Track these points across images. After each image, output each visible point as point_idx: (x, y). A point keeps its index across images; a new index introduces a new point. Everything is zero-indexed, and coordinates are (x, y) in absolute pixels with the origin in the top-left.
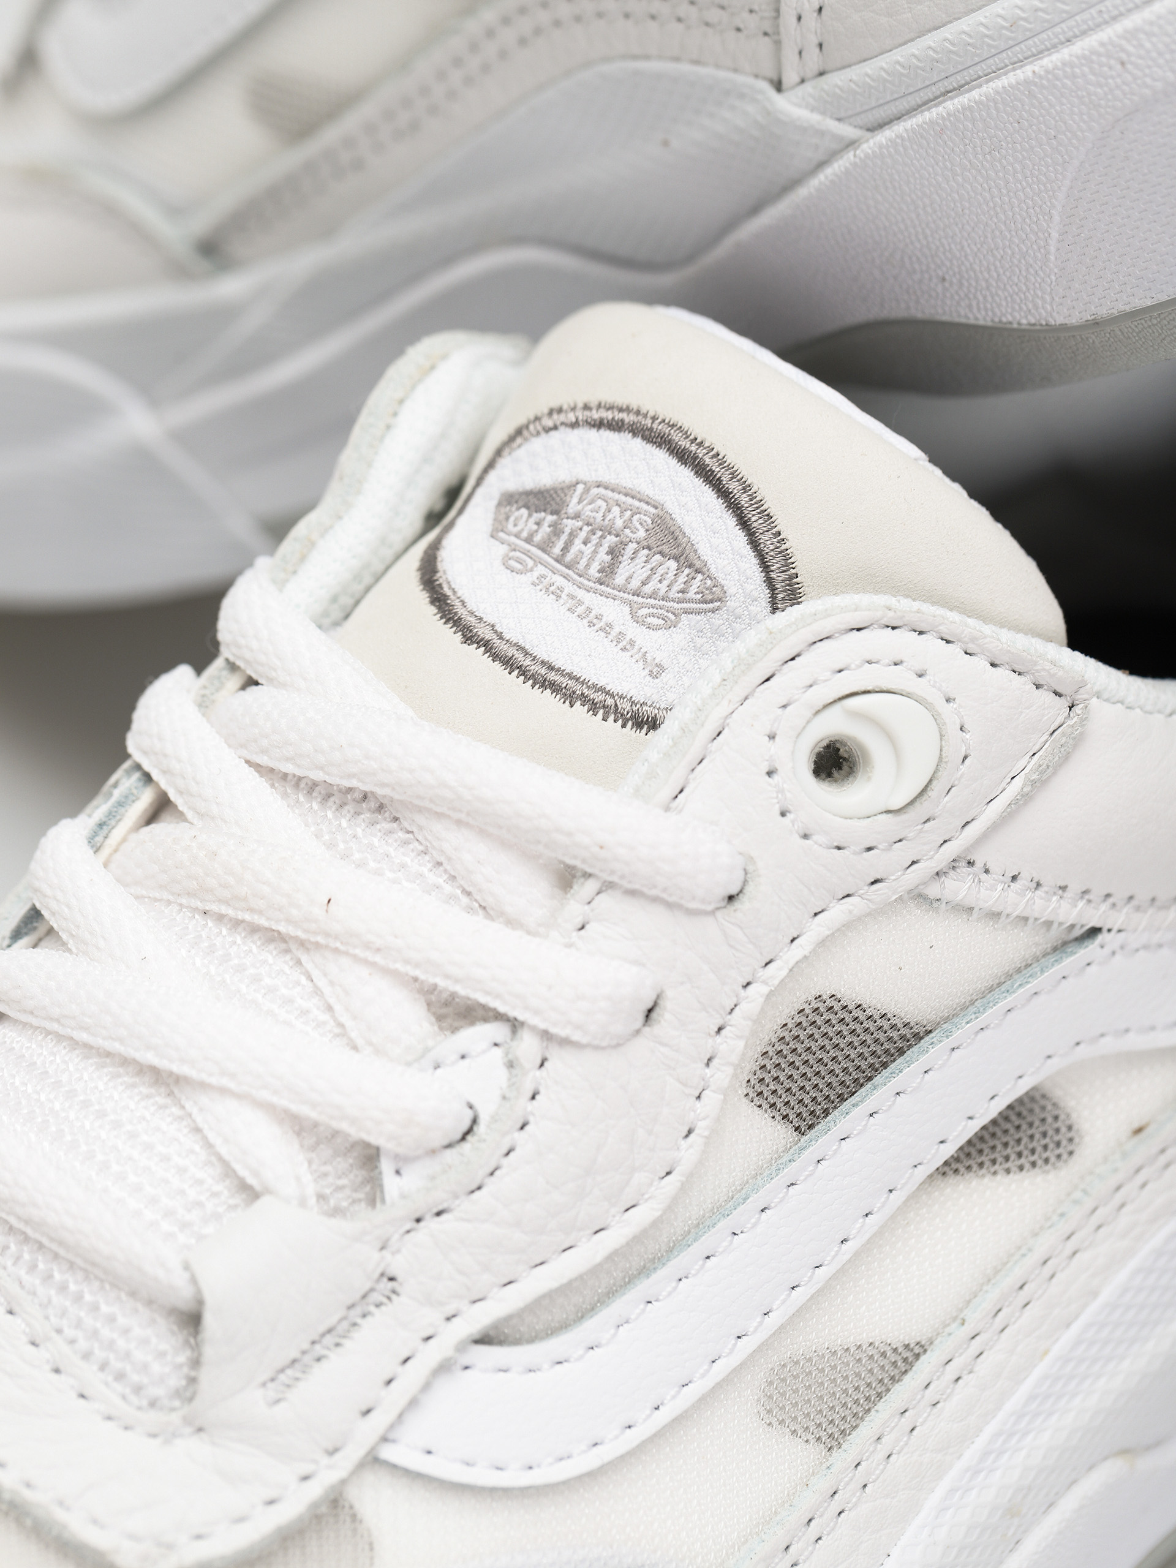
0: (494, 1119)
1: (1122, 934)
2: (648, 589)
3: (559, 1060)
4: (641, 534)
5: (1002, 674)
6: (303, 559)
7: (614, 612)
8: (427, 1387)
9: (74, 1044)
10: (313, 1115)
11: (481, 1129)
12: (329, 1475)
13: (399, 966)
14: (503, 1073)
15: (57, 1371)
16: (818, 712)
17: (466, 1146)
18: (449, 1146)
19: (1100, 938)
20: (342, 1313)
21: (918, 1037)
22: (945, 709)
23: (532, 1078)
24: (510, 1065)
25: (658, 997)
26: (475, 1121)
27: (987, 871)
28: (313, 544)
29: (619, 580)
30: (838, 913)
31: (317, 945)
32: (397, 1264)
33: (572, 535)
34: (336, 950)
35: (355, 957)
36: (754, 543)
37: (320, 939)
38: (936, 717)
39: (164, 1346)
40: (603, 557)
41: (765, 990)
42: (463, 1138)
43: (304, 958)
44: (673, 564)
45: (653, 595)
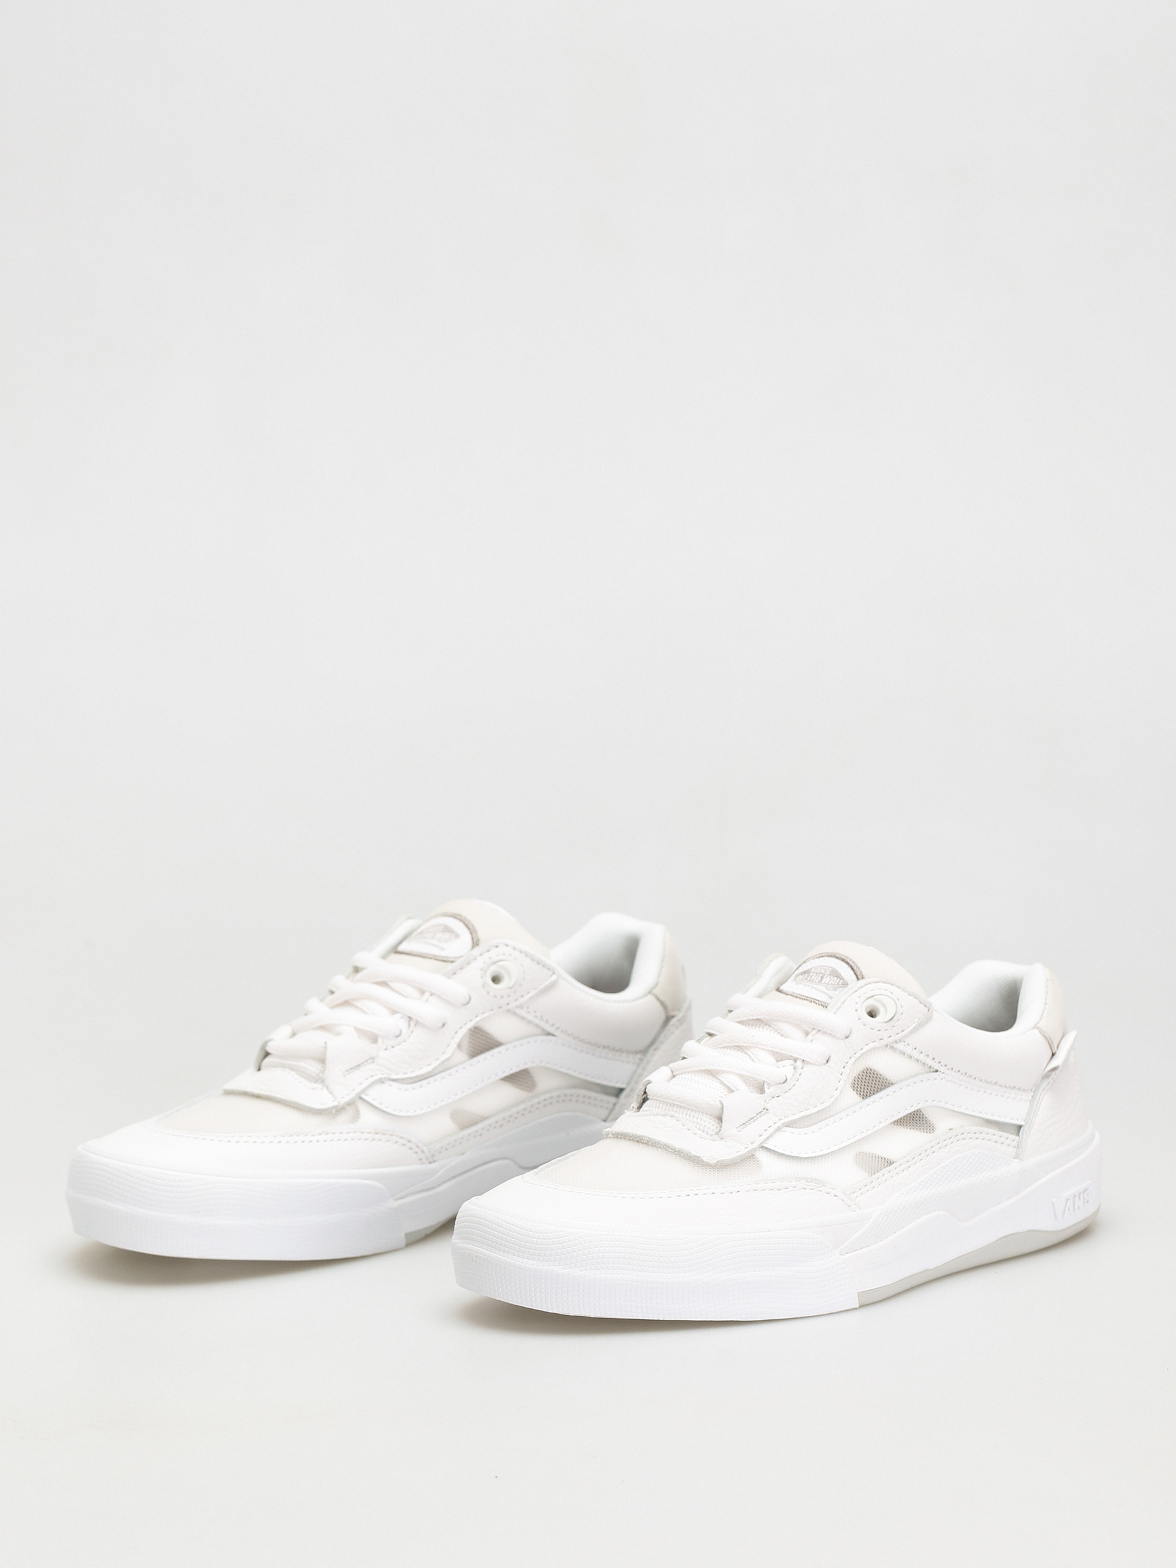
0: (791, 1079)
1: (944, 1075)
2: (830, 983)
3: (806, 1067)
4: (829, 973)
5: (912, 998)
6: (747, 991)
7: (823, 988)
8: (775, 1132)
9: (693, 1072)
10: (748, 1074)
11: (788, 1081)
12: (751, 1147)
13: (770, 1049)
14: (793, 1070)
15: (689, 1130)
16: (867, 999)
17: (785, 1084)
18: (780, 1084)
19: (938, 1073)
20: (755, 1115)
21: (892, 1084)
22: (897, 1002)
23: (799, 1071)
24: (794, 1069)
25: (829, 1057)
26: (786, 1080)
27: (908, 1045)
28: (749, 988)
29: (823, 982)
30: (872, 1045)
31: (750, 1047)
32: (768, 1106)
33: (812, 976)
34: (755, 1047)
35: (759, 1048)
36: (855, 974)
37: (751, 1045)
38: (895, 1002)
39: (714, 1123)
40: (819, 978)
41: (855, 1059)
42: (784, 1083)
43: (747, 1051)
44: (836, 978)
45: (831, 984)
